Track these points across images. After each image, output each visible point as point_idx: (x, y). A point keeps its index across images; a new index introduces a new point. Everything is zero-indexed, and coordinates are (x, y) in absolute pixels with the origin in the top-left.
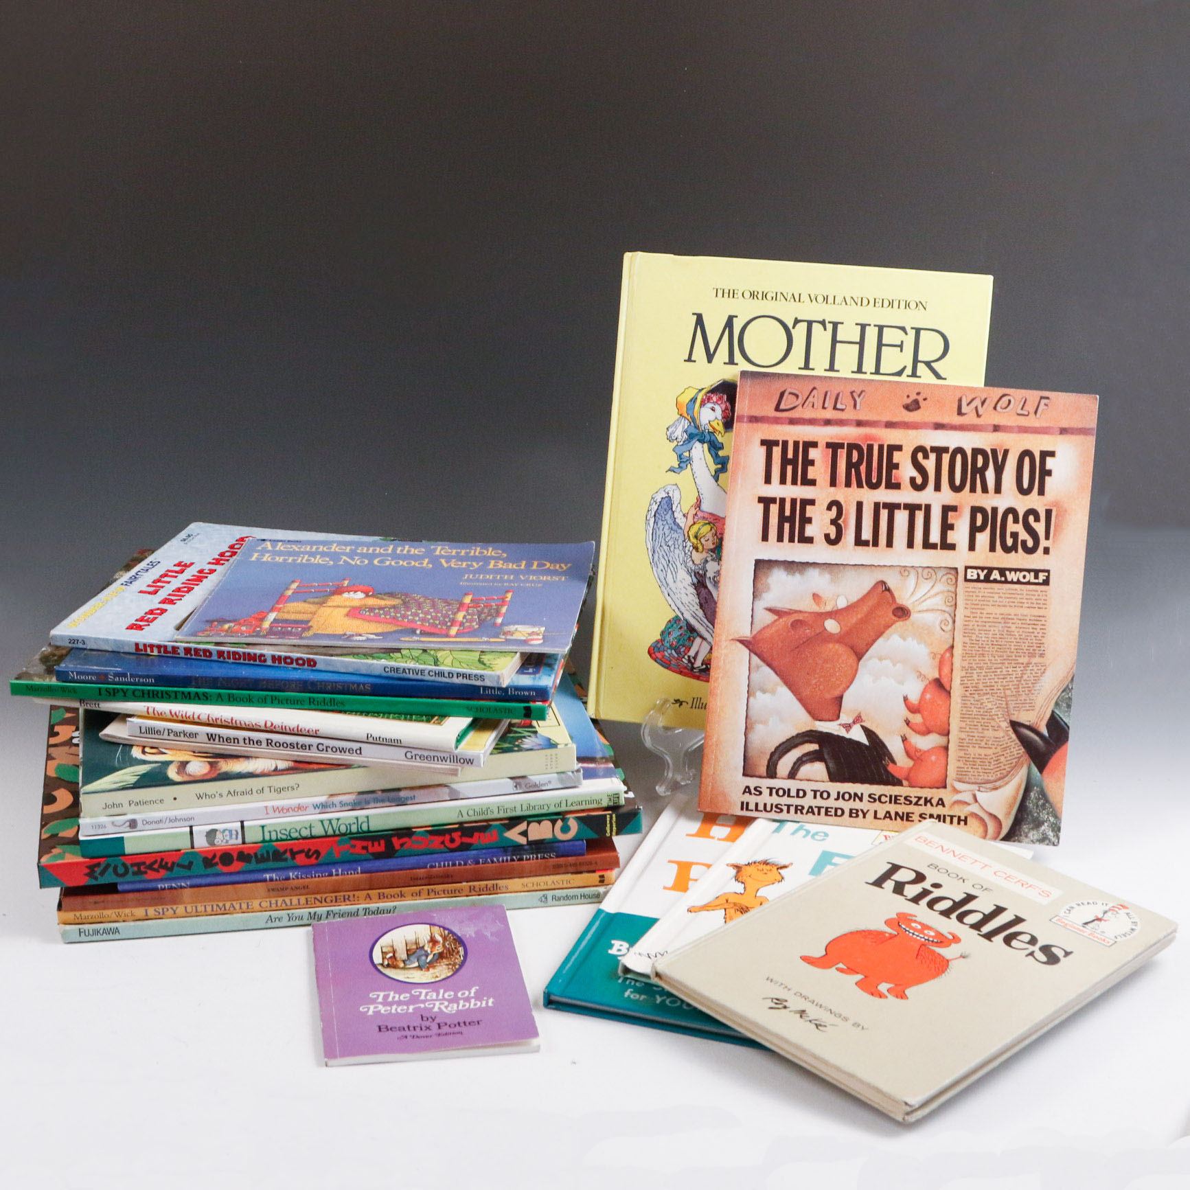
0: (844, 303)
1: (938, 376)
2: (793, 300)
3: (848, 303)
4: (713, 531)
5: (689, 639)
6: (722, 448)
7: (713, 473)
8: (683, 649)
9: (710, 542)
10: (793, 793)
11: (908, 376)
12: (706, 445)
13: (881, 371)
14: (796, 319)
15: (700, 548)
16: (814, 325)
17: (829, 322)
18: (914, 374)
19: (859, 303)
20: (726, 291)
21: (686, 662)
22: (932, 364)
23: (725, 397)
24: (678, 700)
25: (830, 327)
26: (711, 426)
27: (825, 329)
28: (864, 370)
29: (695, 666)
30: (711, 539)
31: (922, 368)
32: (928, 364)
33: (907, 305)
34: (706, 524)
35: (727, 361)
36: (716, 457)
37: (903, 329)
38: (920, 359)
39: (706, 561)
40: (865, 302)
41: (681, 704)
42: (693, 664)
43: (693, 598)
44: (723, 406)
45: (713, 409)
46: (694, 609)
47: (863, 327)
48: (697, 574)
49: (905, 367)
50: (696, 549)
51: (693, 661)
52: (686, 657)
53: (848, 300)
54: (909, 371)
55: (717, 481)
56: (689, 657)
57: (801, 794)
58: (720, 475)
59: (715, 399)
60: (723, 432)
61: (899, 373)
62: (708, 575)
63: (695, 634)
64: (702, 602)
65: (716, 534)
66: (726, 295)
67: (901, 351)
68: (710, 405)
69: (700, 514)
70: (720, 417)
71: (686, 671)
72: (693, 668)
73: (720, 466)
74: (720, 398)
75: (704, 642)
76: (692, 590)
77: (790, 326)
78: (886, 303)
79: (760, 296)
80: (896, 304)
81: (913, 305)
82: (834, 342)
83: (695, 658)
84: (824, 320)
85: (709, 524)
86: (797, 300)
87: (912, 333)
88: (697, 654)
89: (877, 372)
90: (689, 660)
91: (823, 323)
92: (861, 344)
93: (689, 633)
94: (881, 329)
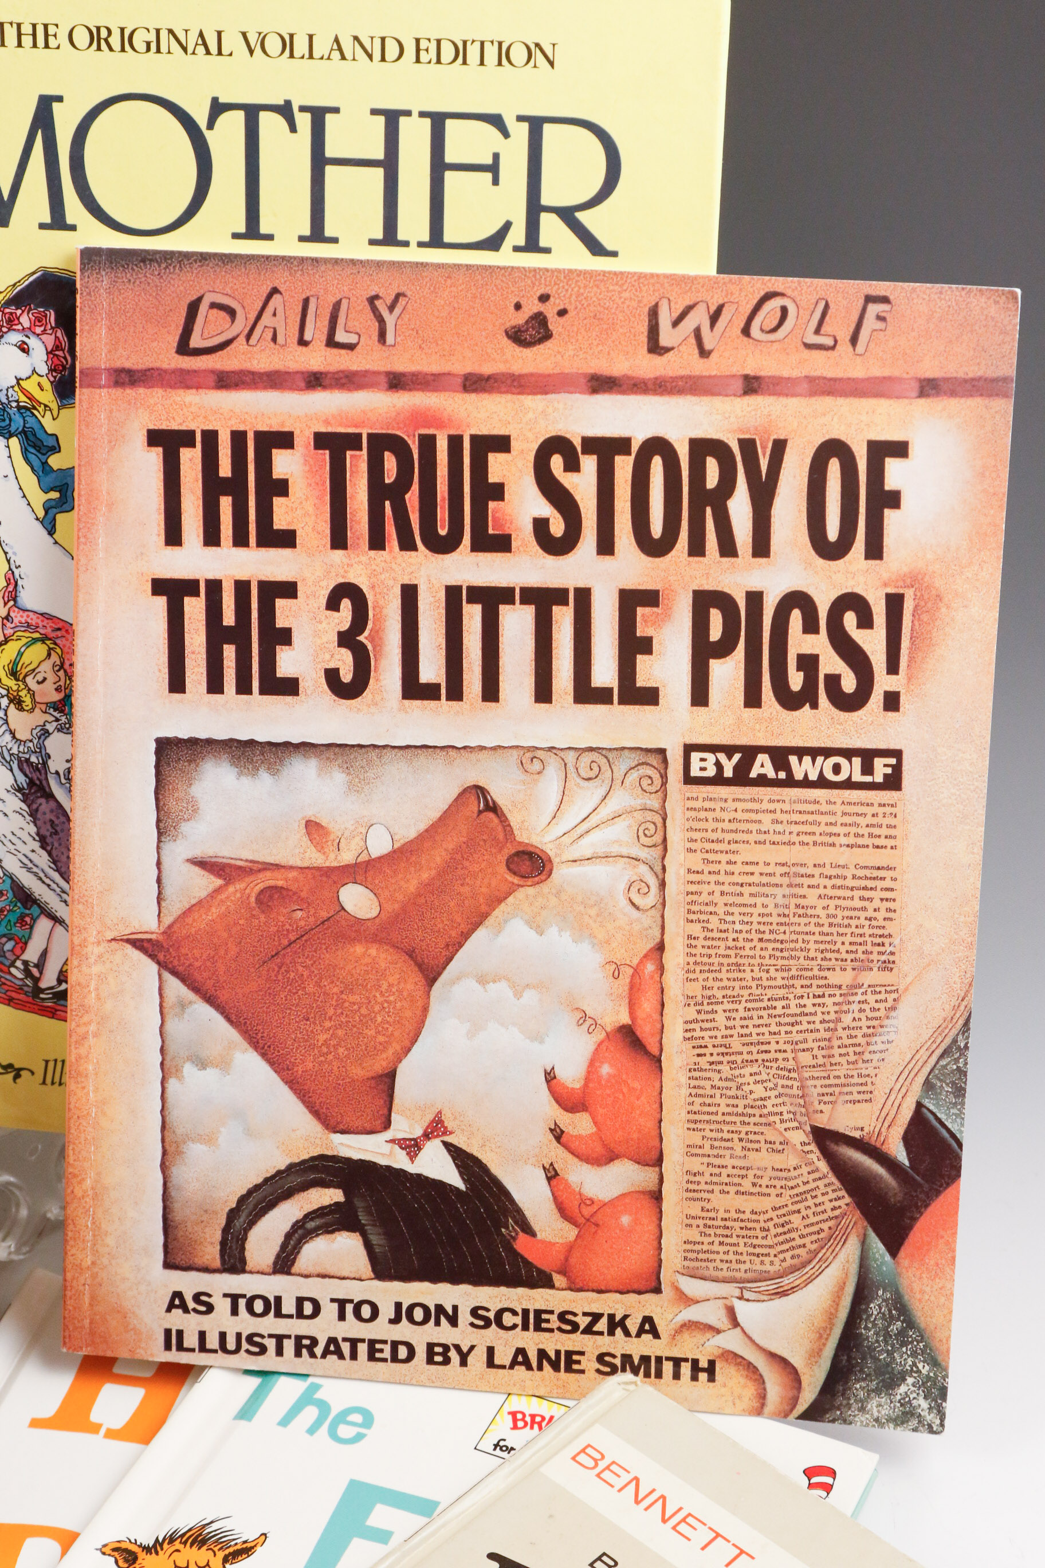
0: (336, 55)
1: (595, 247)
2: (201, 50)
3: (348, 55)
4: (55, 658)
5: (21, 920)
6: (56, 449)
7: (41, 514)
8: (9, 946)
9: (49, 686)
10: (289, 1307)
11: (517, 249)
12: (14, 442)
13: (447, 238)
14: (215, 100)
15: (27, 701)
16: (264, 116)
17: (303, 109)
18: (532, 244)
19: (377, 55)
20: (27, 29)
21: (20, 976)
22: (580, 216)
23: (52, 315)
24: (10, 1066)
25: (304, 121)
26: (23, 391)
27: (293, 129)
28: (401, 236)
29: (43, 985)
30: (51, 678)
31: (551, 227)
32: (567, 215)
33: (504, 55)
34: (35, 641)
35: (47, 219)
36: (42, 471)
37: (496, 121)
38: (545, 201)
39: (46, 733)
40: (392, 50)
41: (17, 1076)
42: (36, 980)
43: (24, 824)
44: (50, 340)
45: (24, 348)
46: (25, 849)
47: (392, 118)
48: (24, 764)
49: (507, 226)
50: (17, 702)
51: (35, 972)
52: (19, 964)
53: (347, 45)
54: (517, 235)
55: (51, 532)
56: (26, 963)
57: (308, 1308)
58: (60, 518)
59: (25, 321)
60: (54, 406)
61: (493, 243)
62: (53, 765)
63: (35, 910)
64: (43, 832)
65: (62, 667)
66: (27, 41)
67: (496, 182)
68: (14, 337)
69: (17, 617)
70: (43, 369)
71: (22, 997)
72: (37, 990)
73: (54, 495)
74: (39, 320)
75: (59, 929)
76: (15, 803)
77: (202, 121)
78: (447, 52)
79: (115, 41)
80: (473, 52)
81: (519, 54)
82: (319, 161)
83: (40, 965)
84: (288, 103)
85: (43, 640)
86: (214, 49)
87: (520, 132)
88: (44, 954)
89: (436, 240)
90: (27, 972)
91: (285, 110)
92: (390, 164)
93: (19, 909)
94: (438, 121)
